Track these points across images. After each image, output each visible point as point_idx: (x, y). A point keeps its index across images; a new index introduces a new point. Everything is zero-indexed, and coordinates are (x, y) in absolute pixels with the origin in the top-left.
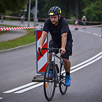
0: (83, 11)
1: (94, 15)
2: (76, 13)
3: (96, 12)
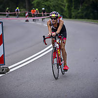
0: (33, 3)
2: (25, 5)
3: (46, 3)
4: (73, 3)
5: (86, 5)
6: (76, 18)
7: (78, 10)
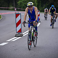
0: (18, 3)
1: (24, 5)
2: (13, 4)
3: (25, 3)
4: (40, 3)
5: (47, 5)
6: (42, 12)
7: (43, 7)
